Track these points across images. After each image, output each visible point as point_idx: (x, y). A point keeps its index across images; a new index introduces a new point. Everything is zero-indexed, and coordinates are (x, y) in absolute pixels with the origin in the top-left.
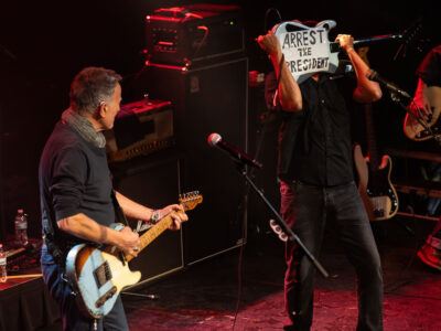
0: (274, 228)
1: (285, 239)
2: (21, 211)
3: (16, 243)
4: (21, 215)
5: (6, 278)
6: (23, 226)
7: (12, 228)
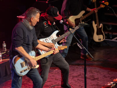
0: (78, 45)
1: (82, 48)
2: (4, 42)
3: (3, 50)
4: (4, 43)
5: (2, 60)
6: (5, 46)
7: (2, 46)
